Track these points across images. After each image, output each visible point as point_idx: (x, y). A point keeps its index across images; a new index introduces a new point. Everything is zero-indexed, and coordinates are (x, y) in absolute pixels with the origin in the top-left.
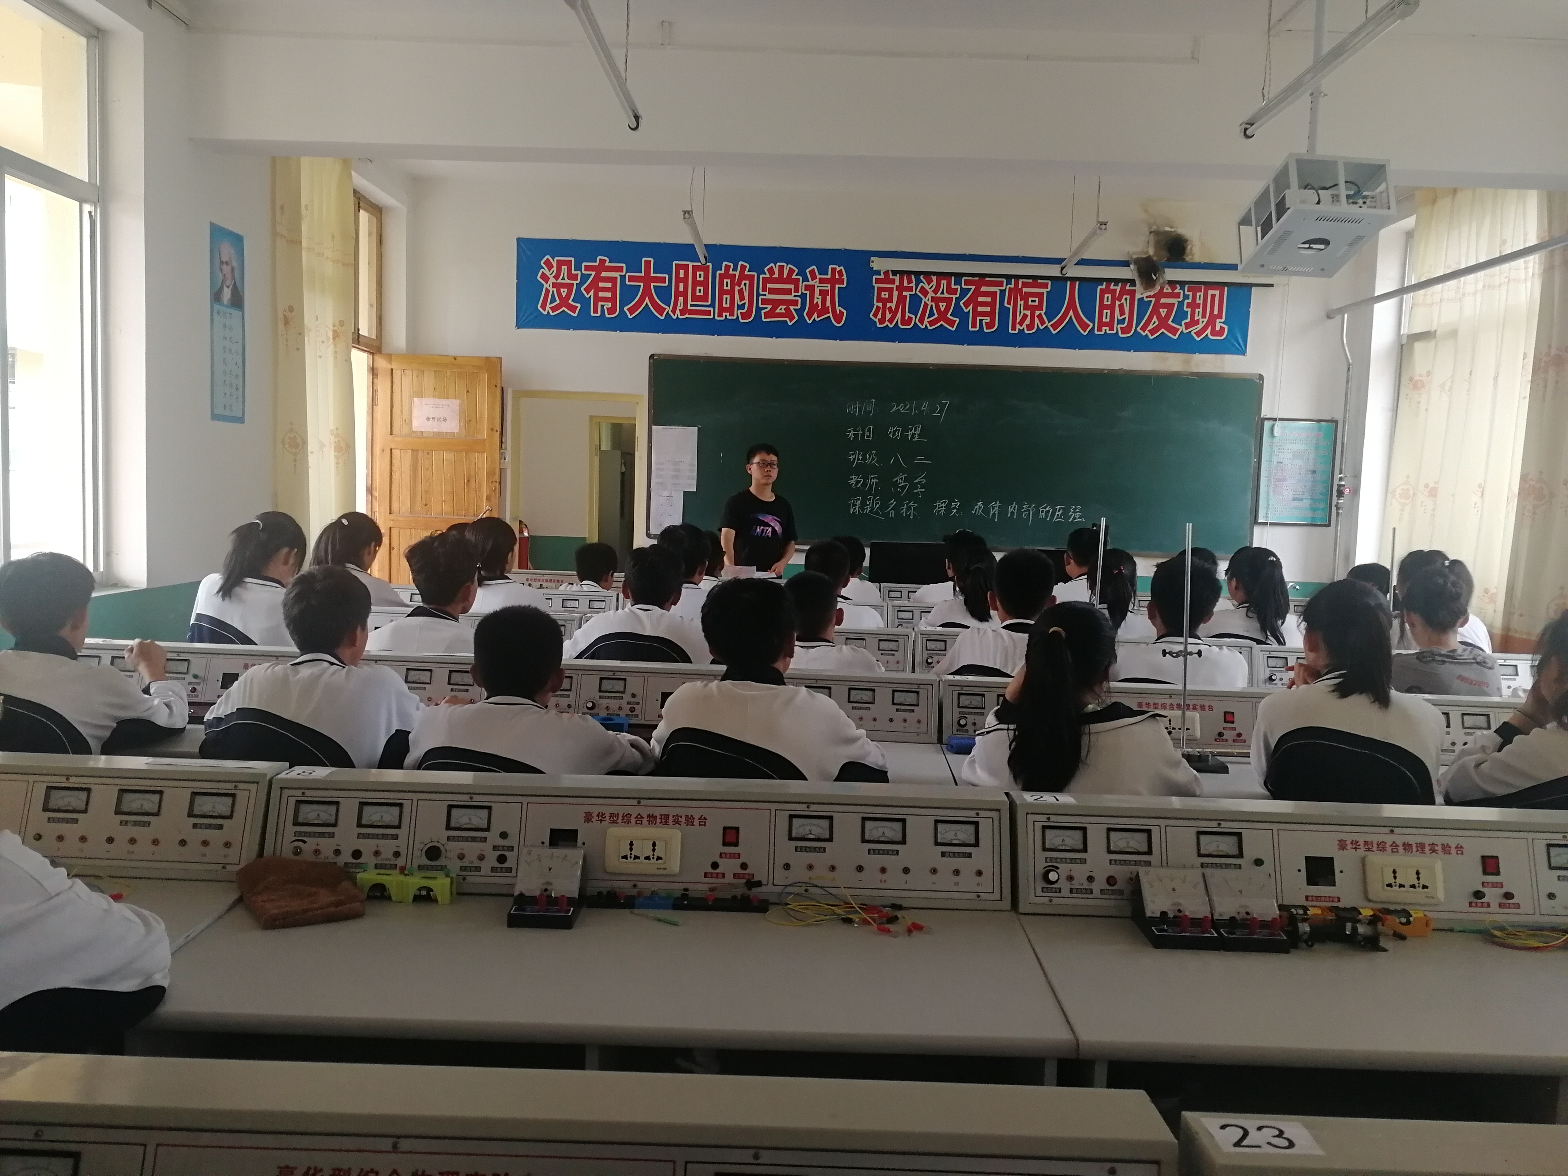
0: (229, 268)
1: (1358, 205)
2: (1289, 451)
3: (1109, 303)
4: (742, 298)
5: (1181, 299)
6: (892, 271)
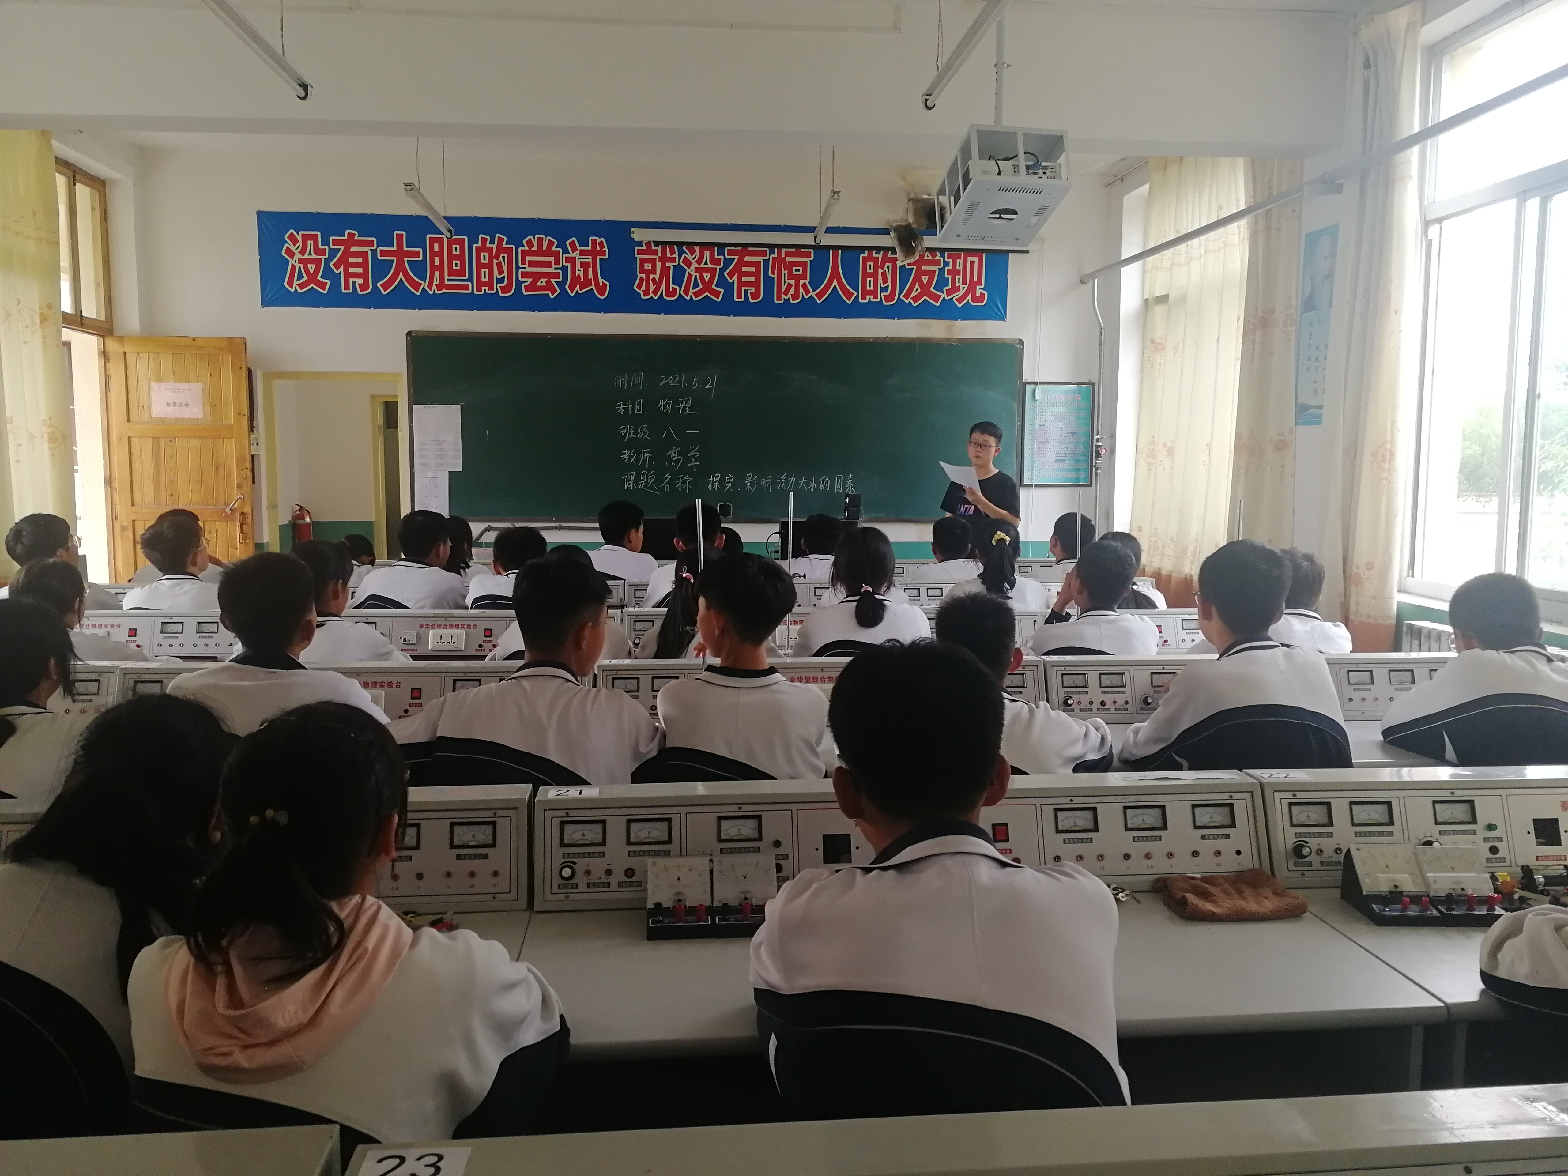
1: (1039, 176)
2: (1051, 414)
3: (872, 271)
4: (501, 271)
5: (941, 266)
6: (653, 241)
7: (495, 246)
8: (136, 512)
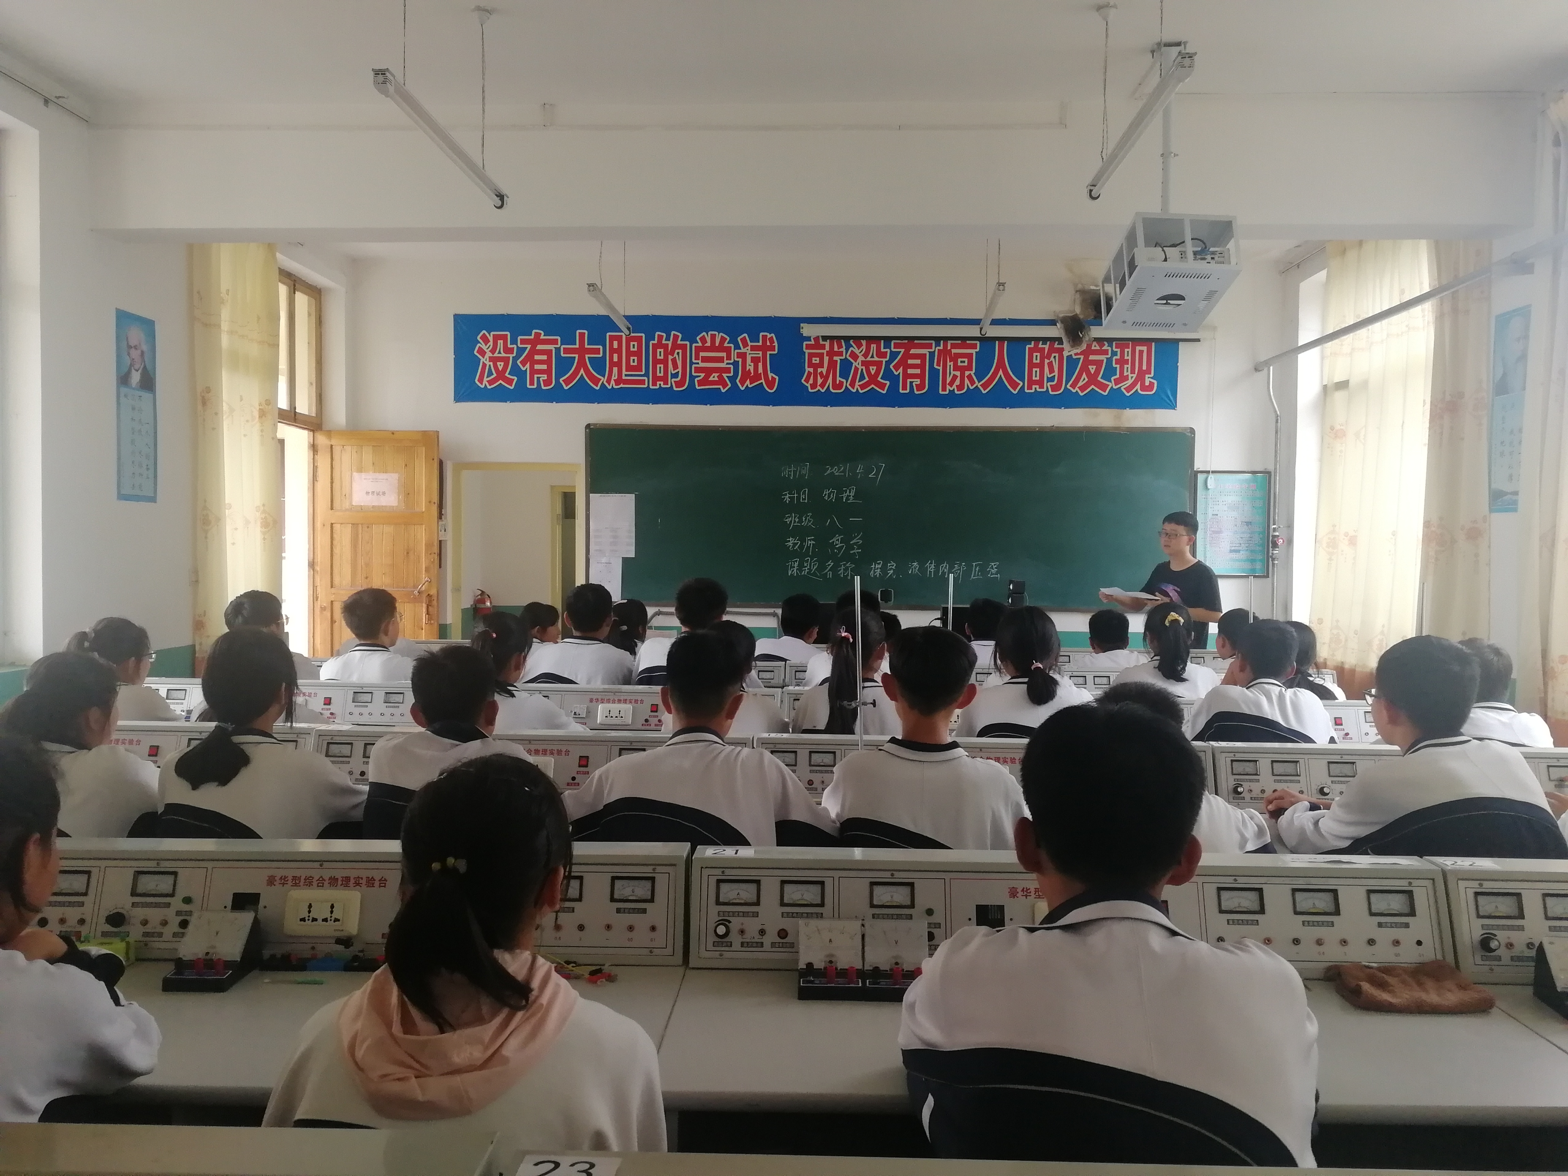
0: (139, 352)
1: (1207, 261)
2: (1224, 503)
3: (1038, 361)
4: (675, 366)
5: (1109, 356)
6: (822, 336)
7: (670, 343)
8: (334, 594)
